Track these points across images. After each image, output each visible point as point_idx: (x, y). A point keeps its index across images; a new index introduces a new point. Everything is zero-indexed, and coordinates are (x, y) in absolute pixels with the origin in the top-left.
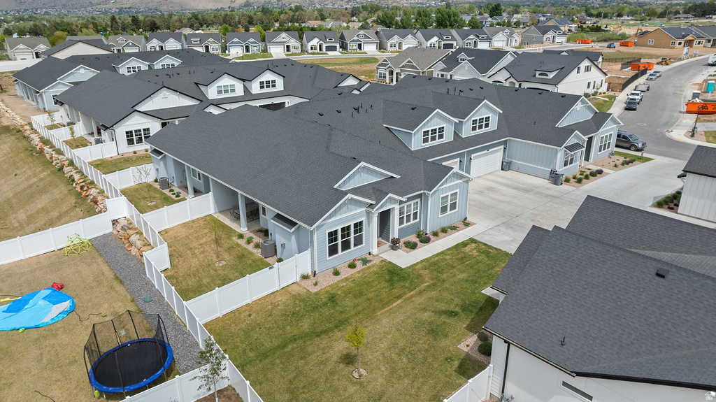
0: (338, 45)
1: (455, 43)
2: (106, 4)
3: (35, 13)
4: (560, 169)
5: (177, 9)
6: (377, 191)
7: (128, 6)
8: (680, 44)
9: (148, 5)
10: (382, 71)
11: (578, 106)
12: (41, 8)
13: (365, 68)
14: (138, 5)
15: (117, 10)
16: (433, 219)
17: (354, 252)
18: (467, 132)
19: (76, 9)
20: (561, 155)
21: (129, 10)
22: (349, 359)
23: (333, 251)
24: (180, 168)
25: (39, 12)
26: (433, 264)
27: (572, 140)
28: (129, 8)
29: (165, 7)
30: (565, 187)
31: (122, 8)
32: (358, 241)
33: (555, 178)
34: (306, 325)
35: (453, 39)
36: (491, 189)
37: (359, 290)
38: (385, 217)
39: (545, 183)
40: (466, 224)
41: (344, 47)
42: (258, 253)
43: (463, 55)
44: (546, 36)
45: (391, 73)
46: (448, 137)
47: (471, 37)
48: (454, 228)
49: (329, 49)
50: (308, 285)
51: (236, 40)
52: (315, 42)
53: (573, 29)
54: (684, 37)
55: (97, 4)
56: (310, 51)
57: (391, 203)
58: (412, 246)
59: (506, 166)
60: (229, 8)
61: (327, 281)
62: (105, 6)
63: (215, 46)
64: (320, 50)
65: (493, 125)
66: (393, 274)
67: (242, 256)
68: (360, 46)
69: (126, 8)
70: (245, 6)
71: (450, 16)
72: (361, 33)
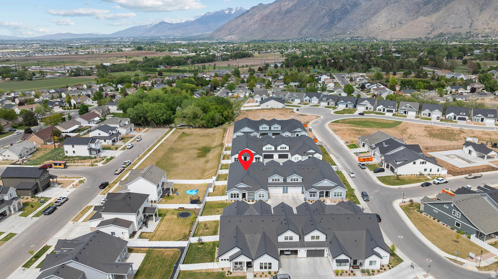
0: (394, 110)
1: (467, 118)
2: (344, 34)
5: (388, 38)
7: (356, 36)
9: (370, 35)
12: (309, 37)
14: (363, 35)
15: (350, 39)
18: (289, 181)
21: (356, 38)
29: (380, 37)
31: (353, 37)
43: (384, 144)
49: (388, 111)
52: (381, 107)
56: (377, 111)
60: (425, 38)
62: (343, 36)
63: (332, 103)
64: (384, 111)
68: (406, 112)
72: (408, 105)
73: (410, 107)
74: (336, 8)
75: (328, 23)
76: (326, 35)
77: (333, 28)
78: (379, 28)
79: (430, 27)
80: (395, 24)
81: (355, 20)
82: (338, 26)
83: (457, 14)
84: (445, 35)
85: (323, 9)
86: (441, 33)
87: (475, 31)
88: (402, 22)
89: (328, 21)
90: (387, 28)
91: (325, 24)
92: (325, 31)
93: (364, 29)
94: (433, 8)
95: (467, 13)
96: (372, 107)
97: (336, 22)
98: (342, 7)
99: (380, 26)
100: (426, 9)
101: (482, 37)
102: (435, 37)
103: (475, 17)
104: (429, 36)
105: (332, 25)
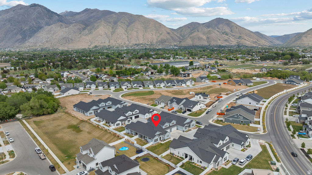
0: (142, 86)
1: (175, 85)
3: (4, 50)
4: (184, 130)
5: (66, 48)
6: (159, 135)
8: (237, 85)
9: (54, 47)
10: (156, 102)
11: (188, 120)
13: (151, 97)
14: (49, 47)
15: (40, 49)
16: (166, 138)
17: (157, 142)
18: (171, 125)
19: (23, 48)
20: (184, 128)
21: (45, 49)
22: (158, 151)
23: (155, 142)
24: (131, 131)
25: (6, 49)
26: (166, 143)
27: (186, 126)
28: (46, 48)
29: (61, 48)
30: (185, 133)
31: (43, 48)
32: (157, 141)
33: (183, 131)
34: (153, 149)
35: (175, 83)
36: (174, 133)
37: (158, 146)
38: (160, 138)
39: (182, 132)
40: (170, 138)
41: (144, 86)
42: (146, 142)
43: (174, 100)
44: (202, 80)
45: (158, 102)
46: (168, 126)
47: (180, 83)
48: (168, 139)
49: (139, 87)
50: (153, 145)
51: (112, 85)
52: (135, 85)
53: (216, 71)
54: (238, 83)
55: (32, 46)
56: (134, 88)
57: (161, 136)
58: (164, 141)
59: (177, 129)
60: (88, 48)
61: (155, 145)
62: (35, 47)
63: (106, 87)
64: (137, 87)
65: (175, 123)
66: (161, 144)
67: (144, 143)
68: (148, 86)
69: (44, 48)
70: (95, 47)
71: (175, 69)
72: (149, 82)
73: (150, 83)
74: (25, 29)
75: (21, 38)
76: (21, 47)
77: (26, 42)
78: (59, 43)
79: (89, 42)
80: (69, 40)
81: (41, 37)
82: (29, 41)
83: (101, 35)
84: (98, 46)
85: (15, 29)
86: (96, 46)
87: (112, 45)
88: (73, 39)
89: (21, 37)
90: (64, 43)
91: (19, 39)
92: (20, 43)
93: (49, 43)
94: (88, 32)
95: (106, 35)
96: (131, 86)
97: (27, 38)
98: (30, 28)
99: (60, 41)
100: (85, 32)
101: (116, 48)
102: (93, 48)
103: (110, 38)
104: (90, 47)
105: (24, 40)
